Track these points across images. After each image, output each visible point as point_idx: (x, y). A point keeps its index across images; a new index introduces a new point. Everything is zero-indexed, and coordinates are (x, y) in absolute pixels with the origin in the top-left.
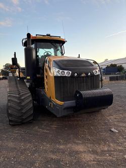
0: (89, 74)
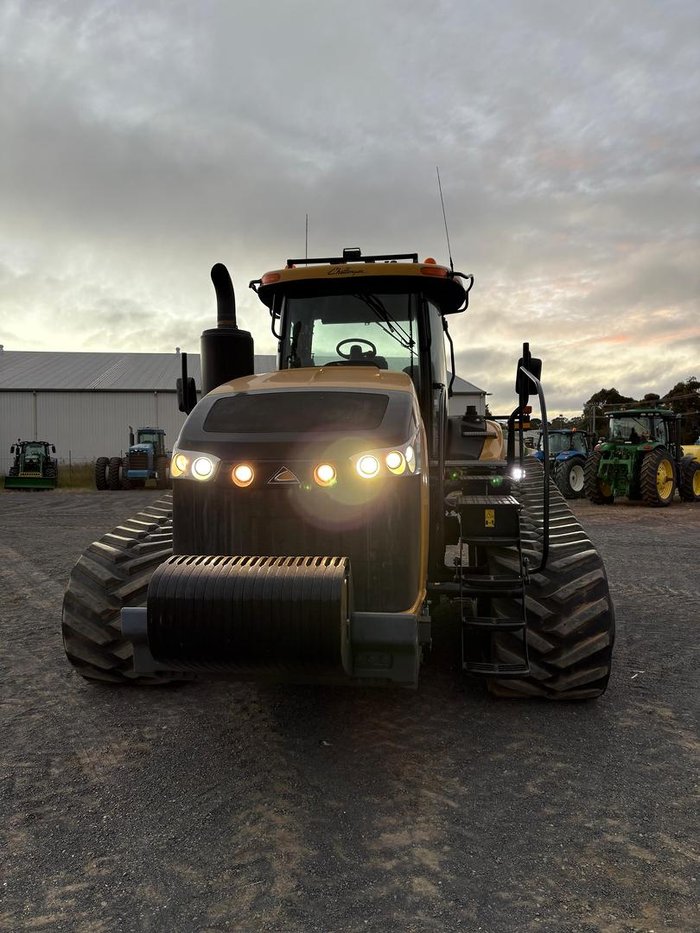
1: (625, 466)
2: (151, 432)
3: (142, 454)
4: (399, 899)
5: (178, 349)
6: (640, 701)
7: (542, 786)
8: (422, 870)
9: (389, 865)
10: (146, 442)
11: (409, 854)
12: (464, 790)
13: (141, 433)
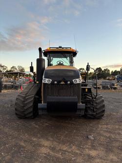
0: (69, 83)
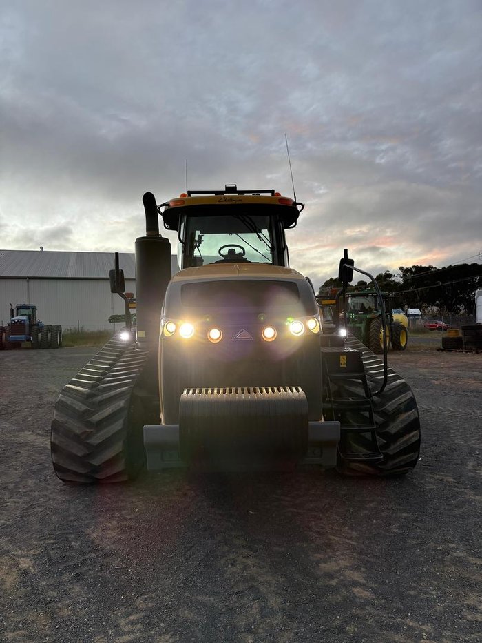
1: (360, 328)
2: (27, 308)
3: (21, 323)
4: (351, 601)
5: (42, 248)
6: (431, 473)
7: (401, 528)
8: (355, 584)
9: (334, 582)
10: (22, 315)
11: (342, 575)
12: (355, 534)
13: (19, 308)
